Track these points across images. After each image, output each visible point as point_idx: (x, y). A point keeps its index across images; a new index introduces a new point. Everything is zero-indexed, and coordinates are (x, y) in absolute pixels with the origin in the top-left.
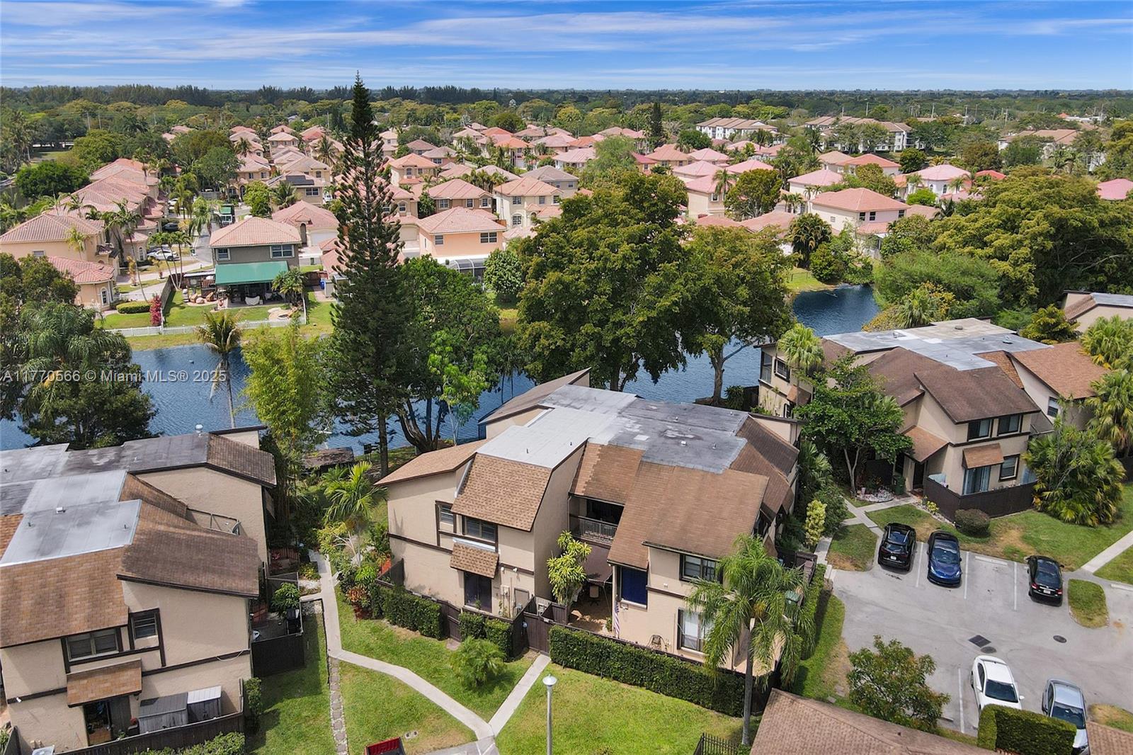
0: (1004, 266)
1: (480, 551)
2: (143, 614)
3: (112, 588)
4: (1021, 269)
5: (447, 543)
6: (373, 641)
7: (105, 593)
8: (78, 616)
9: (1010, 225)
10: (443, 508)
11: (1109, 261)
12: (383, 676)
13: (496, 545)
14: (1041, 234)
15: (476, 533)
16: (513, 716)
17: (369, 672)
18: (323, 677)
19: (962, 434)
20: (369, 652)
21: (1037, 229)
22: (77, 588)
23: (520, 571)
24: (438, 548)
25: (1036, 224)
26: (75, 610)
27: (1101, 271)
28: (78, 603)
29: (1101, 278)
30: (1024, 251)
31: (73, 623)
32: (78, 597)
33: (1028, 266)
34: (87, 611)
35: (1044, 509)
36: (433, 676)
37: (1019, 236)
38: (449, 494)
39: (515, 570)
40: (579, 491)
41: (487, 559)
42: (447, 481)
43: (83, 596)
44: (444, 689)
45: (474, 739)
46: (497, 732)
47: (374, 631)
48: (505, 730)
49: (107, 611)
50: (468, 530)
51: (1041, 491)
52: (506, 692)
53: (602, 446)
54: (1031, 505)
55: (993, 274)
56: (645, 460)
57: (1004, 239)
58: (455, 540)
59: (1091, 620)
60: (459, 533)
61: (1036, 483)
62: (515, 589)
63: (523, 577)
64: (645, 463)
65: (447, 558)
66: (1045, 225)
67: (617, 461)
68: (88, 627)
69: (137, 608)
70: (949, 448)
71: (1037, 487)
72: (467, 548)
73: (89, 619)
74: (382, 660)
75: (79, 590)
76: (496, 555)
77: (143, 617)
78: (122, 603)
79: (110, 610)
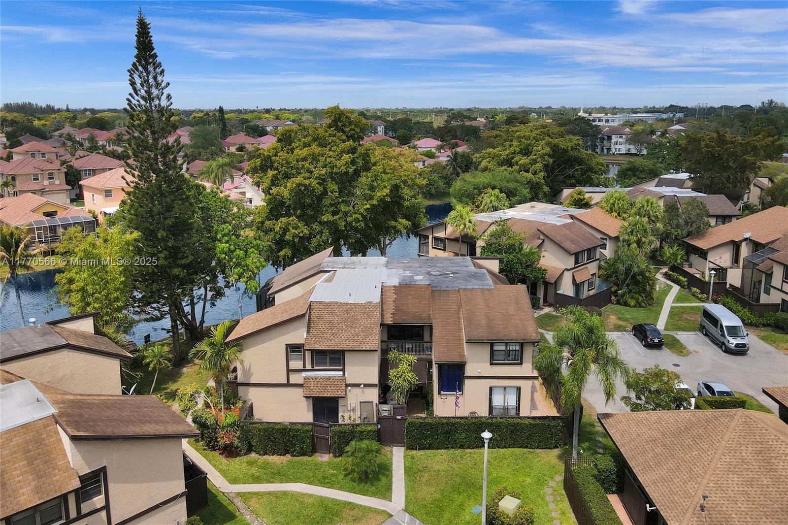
0: (529, 175)
1: (329, 378)
2: (91, 475)
3: (53, 456)
4: (538, 176)
5: (295, 378)
6: (254, 470)
7: (46, 462)
8: (24, 490)
9: (526, 152)
10: (293, 349)
11: (577, 170)
12: (285, 493)
13: (343, 370)
14: (546, 154)
15: (325, 364)
16: (407, 492)
17: (270, 493)
18: (230, 508)
19: (570, 262)
20: (256, 480)
21: (544, 151)
22: (14, 464)
23: (366, 385)
24: (288, 385)
25: (541, 148)
26: (18, 485)
27: (573, 177)
28: (20, 478)
29: (573, 181)
30: (539, 166)
31: (21, 498)
32: (18, 472)
33: (542, 174)
34: (33, 483)
35: (618, 303)
36: (325, 481)
37: (533, 157)
38: (298, 335)
39: (362, 385)
40: (389, 320)
41: (336, 383)
42: (296, 324)
43: (23, 470)
44: (340, 489)
45: (391, 516)
46: (403, 506)
47: (251, 463)
48: (408, 501)
49: (54, 479)
50: (316, 364)
51: (616, 291)
52: (389, 477)
53: (395, 286)
54: (610, 301)
55: (524, 181)
56: (435, 289)
57: (524, 160)
58: (304, 374)
59: (682, 352)
60: (309, 367)
61: (612, 287)
62: (361, 402)
63: (368, 390)
64: (434, 292)
65: (299, 392)
66: (547, 150)
67: (411, 295)
68: (40, 499)
69: (86, 470)
70: (566, 272)
71: (613, 289)
72: (315, 378)
73: (38, 490)
74: (272, 482)
75: (17, 465)
76: (344, 378)
77: (91, 478)
78: (68, 468)
79: (57, 477)
